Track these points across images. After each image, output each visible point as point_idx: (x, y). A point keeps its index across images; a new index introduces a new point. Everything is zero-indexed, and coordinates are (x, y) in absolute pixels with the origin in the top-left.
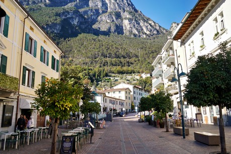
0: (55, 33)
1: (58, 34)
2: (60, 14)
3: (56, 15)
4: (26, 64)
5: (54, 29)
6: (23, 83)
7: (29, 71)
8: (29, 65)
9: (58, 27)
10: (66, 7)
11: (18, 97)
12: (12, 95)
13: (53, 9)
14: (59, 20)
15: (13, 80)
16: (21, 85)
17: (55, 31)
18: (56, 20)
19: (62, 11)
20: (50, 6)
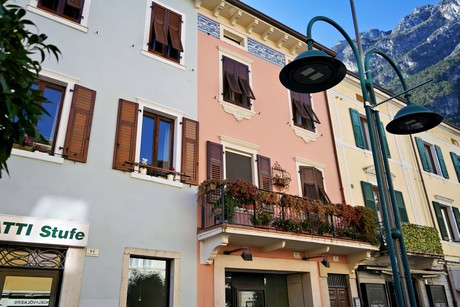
0: (450, 116)
1: (456, 115)
2: (444, 74)
3: (439, 81)
4: (436, 196)
5: (444, 108)
6: (444, 236)
7: (445, 208)
8: (442, 198)
9: (450, 102)
10: (453, 54)
11: (445, 266)
12: (435, 263)
13: (428, 73)
14: (447, 86)
15: (427, 232)
16: (442, 241)
17: (448, 113)
18: (441, 89)
19: (448, 67)
20: (418, 70)
